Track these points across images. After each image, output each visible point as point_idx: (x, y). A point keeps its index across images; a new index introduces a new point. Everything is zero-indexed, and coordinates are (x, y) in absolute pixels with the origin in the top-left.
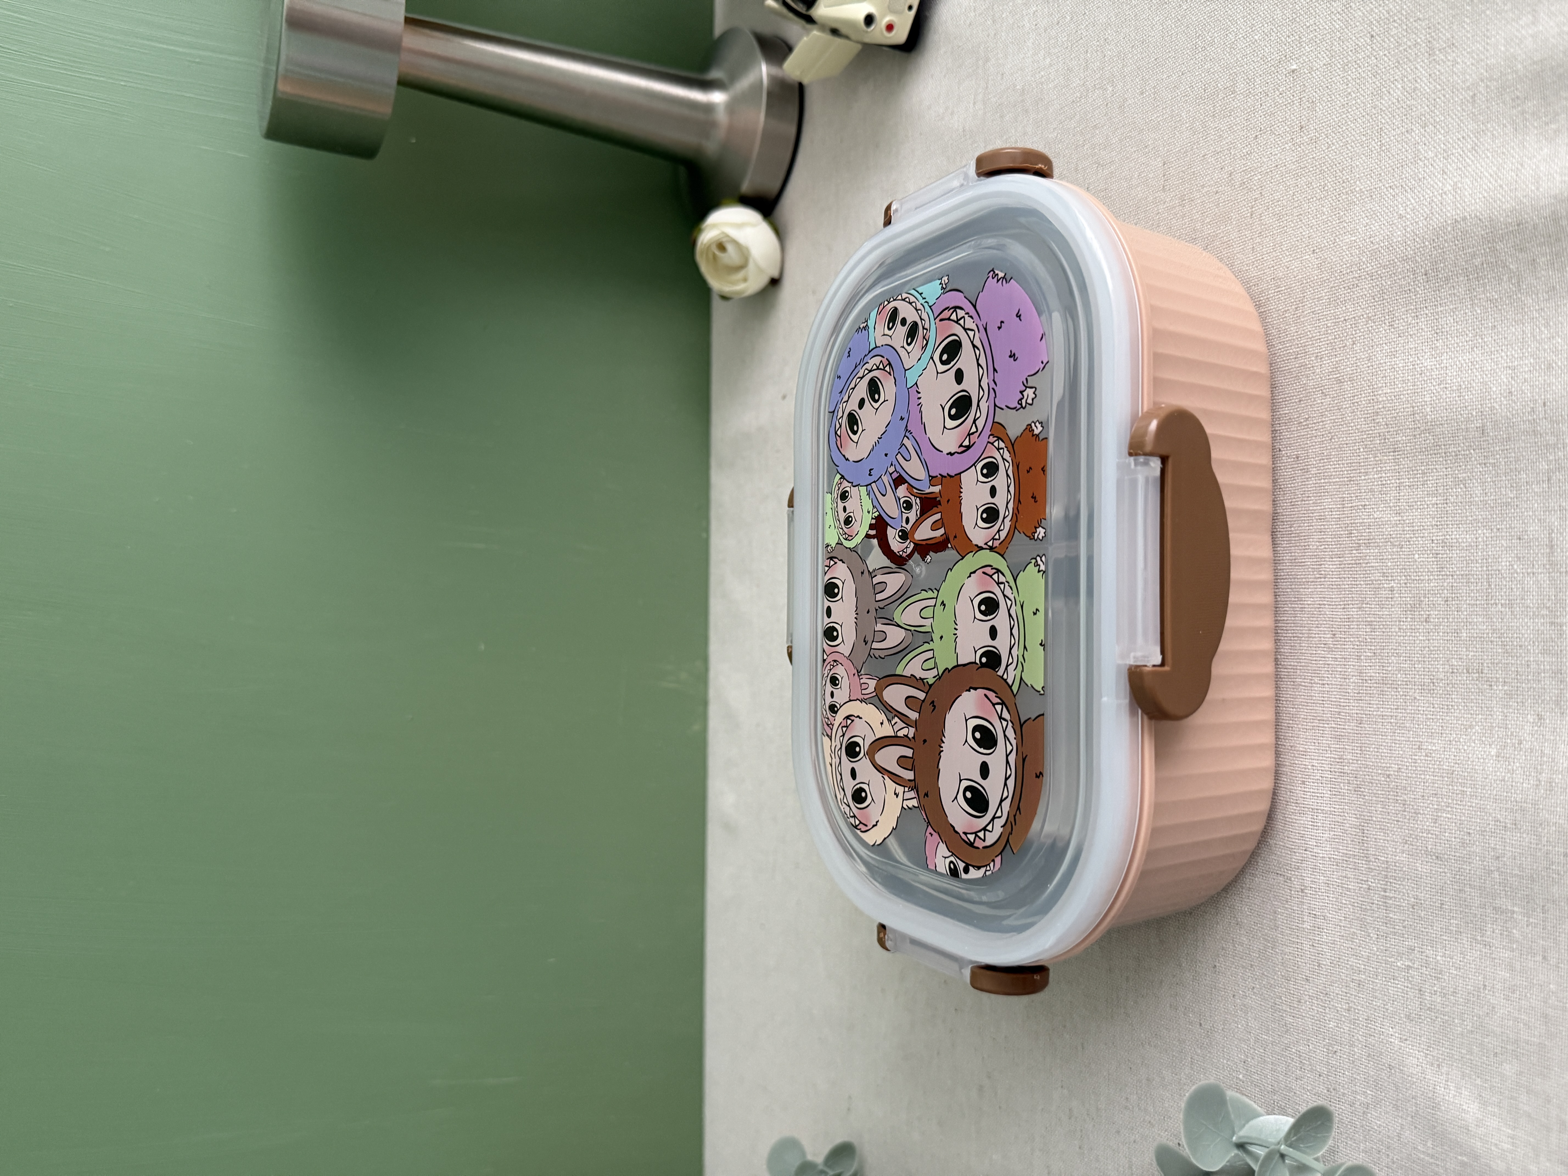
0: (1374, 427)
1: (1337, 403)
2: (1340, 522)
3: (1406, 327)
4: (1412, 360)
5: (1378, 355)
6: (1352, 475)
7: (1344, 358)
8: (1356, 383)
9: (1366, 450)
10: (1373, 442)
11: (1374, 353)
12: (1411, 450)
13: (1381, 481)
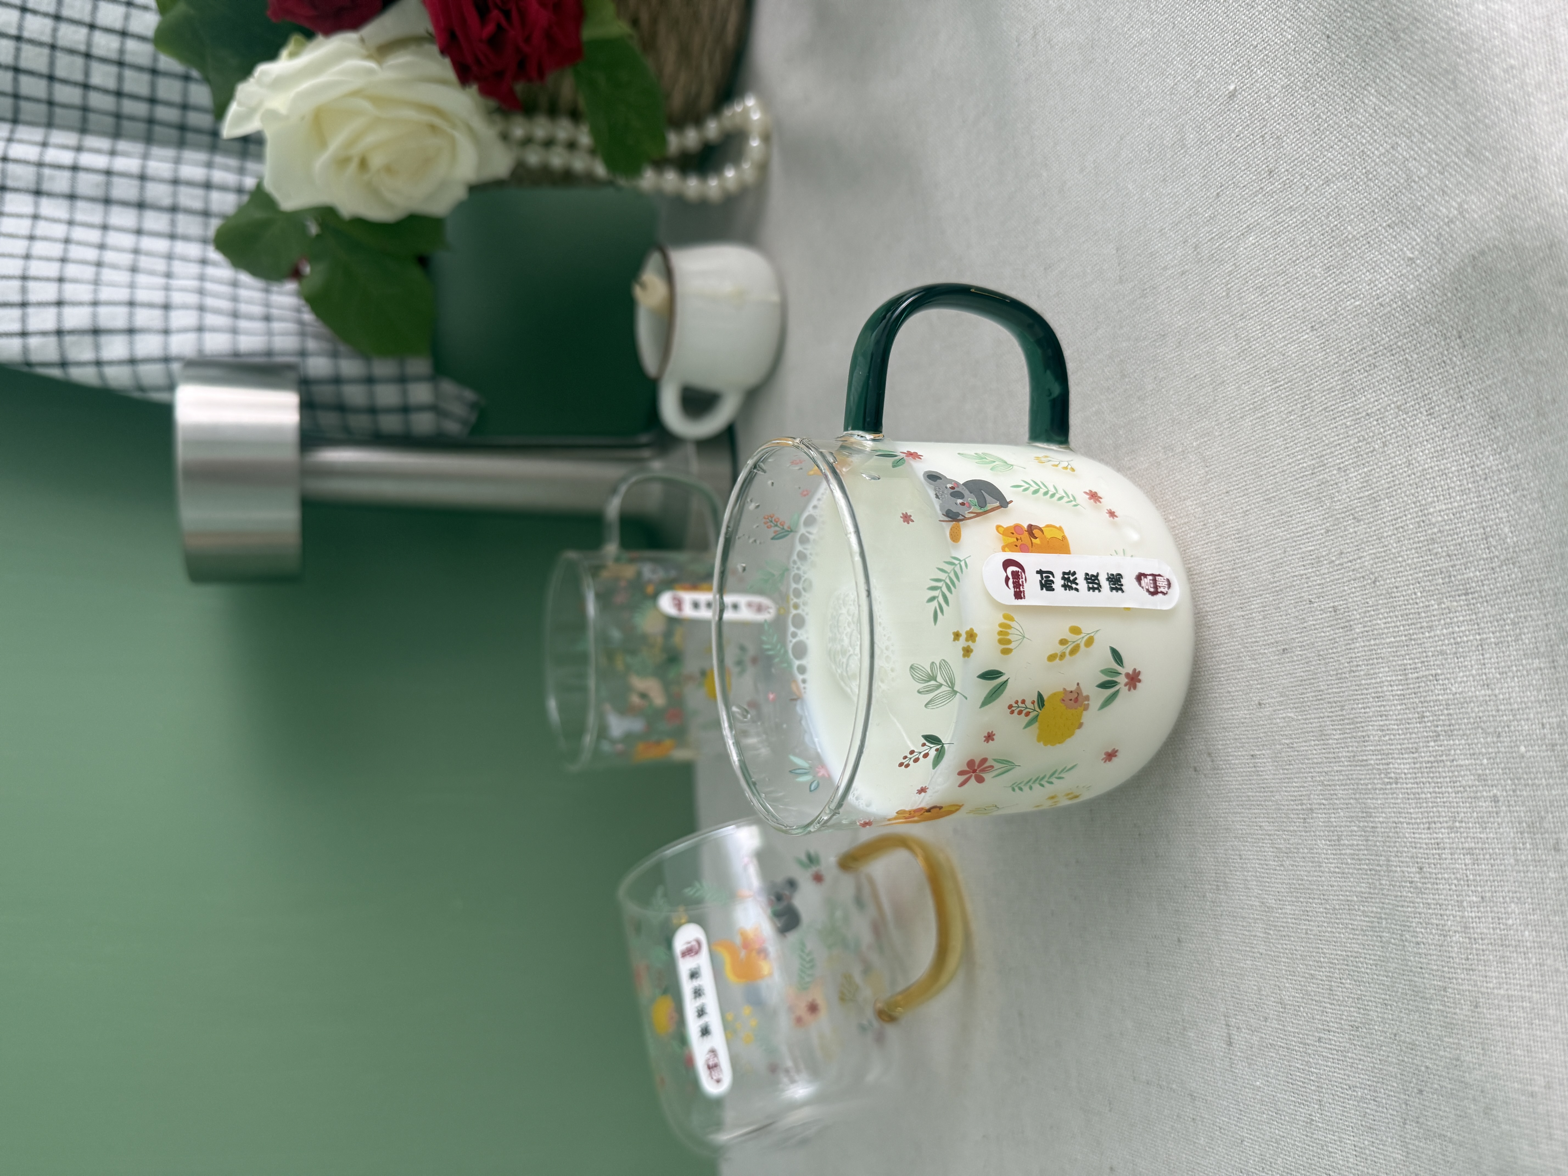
0: (1431, 560)
1: (1375, 531)
2: (1406, 701)
3: (1451, 414)
4: (1468, 459)
5: (1419, 459)
6: (1411, 631)
7: (1375, 467)
8: (1397, 500)
9: (1425, 594)
10: (1435, 582)
11: (1413, 456)
12: (1491, 590)
13: (1454, 638)
